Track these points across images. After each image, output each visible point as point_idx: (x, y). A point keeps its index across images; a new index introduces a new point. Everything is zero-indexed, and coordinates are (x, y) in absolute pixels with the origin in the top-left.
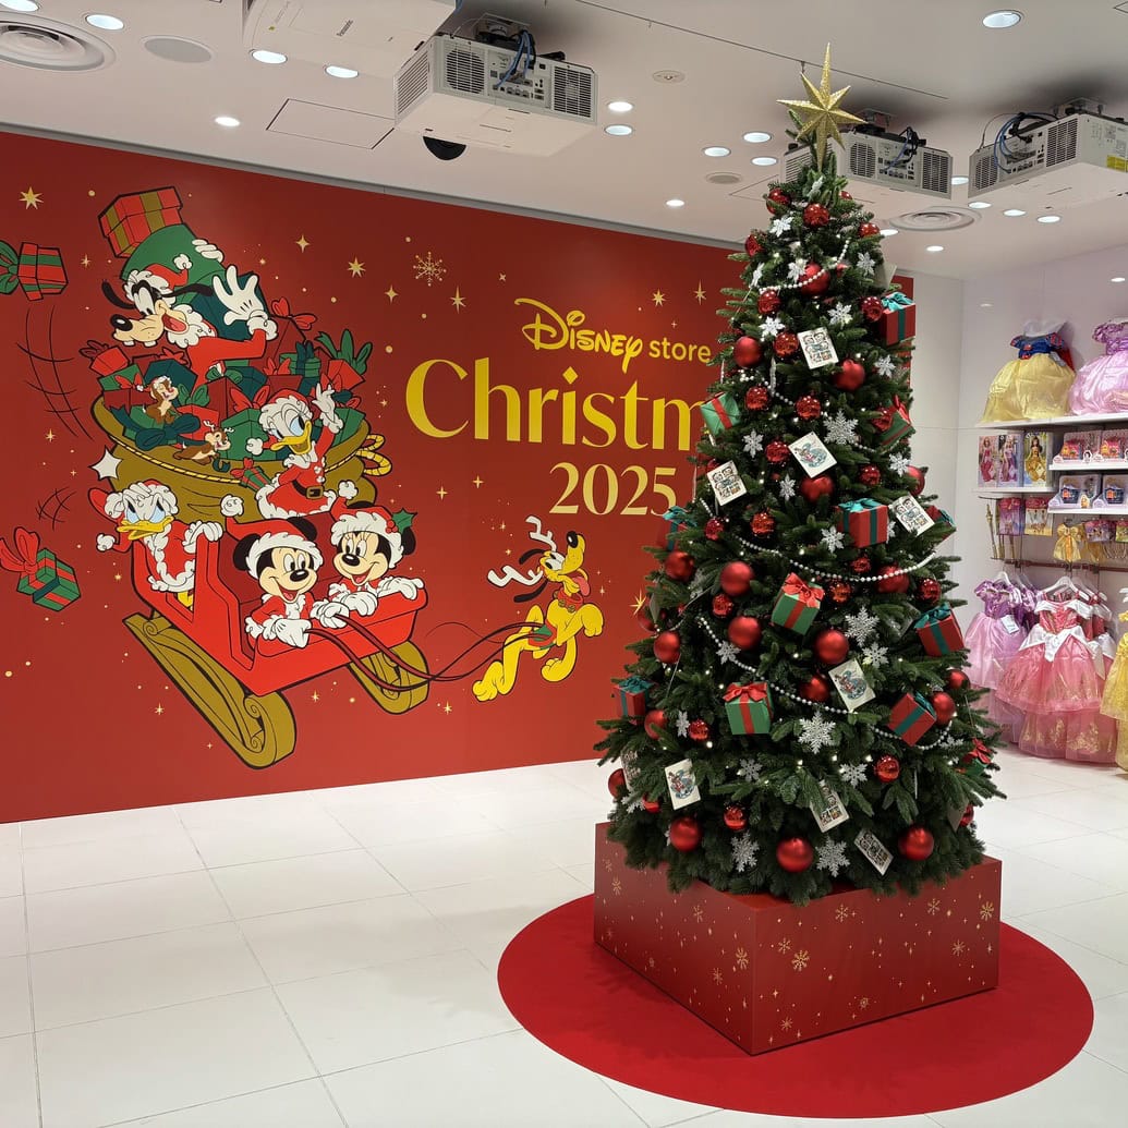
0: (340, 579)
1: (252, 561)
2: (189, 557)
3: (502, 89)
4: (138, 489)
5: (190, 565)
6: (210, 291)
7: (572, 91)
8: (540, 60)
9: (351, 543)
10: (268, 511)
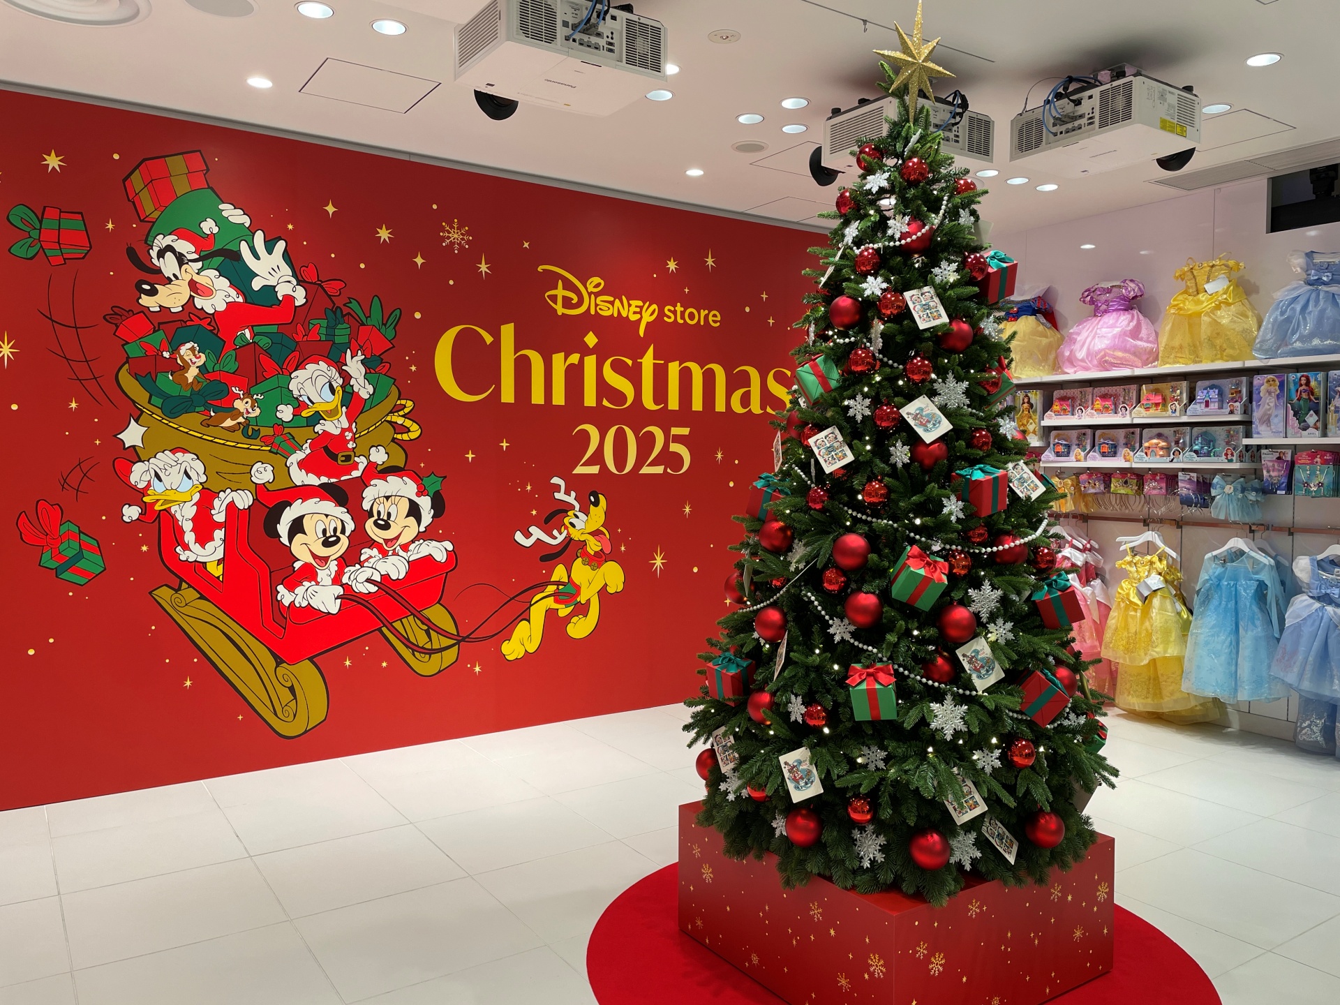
0: (372, 544)
1: (283, 529)
2: (219, 526)
3: (574, 40)
4: (165, 458)
5: (219, 534)
6: (237, 256)
7: (642, 45)
8: (613, 11)
9: (382, 508)
10: (300, 477)
